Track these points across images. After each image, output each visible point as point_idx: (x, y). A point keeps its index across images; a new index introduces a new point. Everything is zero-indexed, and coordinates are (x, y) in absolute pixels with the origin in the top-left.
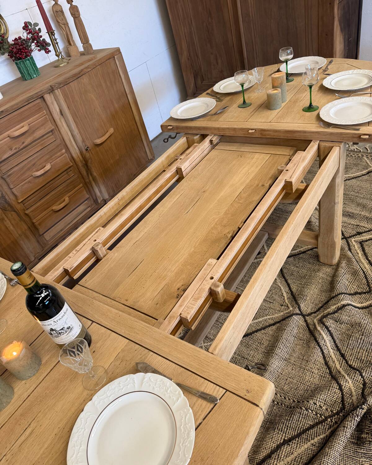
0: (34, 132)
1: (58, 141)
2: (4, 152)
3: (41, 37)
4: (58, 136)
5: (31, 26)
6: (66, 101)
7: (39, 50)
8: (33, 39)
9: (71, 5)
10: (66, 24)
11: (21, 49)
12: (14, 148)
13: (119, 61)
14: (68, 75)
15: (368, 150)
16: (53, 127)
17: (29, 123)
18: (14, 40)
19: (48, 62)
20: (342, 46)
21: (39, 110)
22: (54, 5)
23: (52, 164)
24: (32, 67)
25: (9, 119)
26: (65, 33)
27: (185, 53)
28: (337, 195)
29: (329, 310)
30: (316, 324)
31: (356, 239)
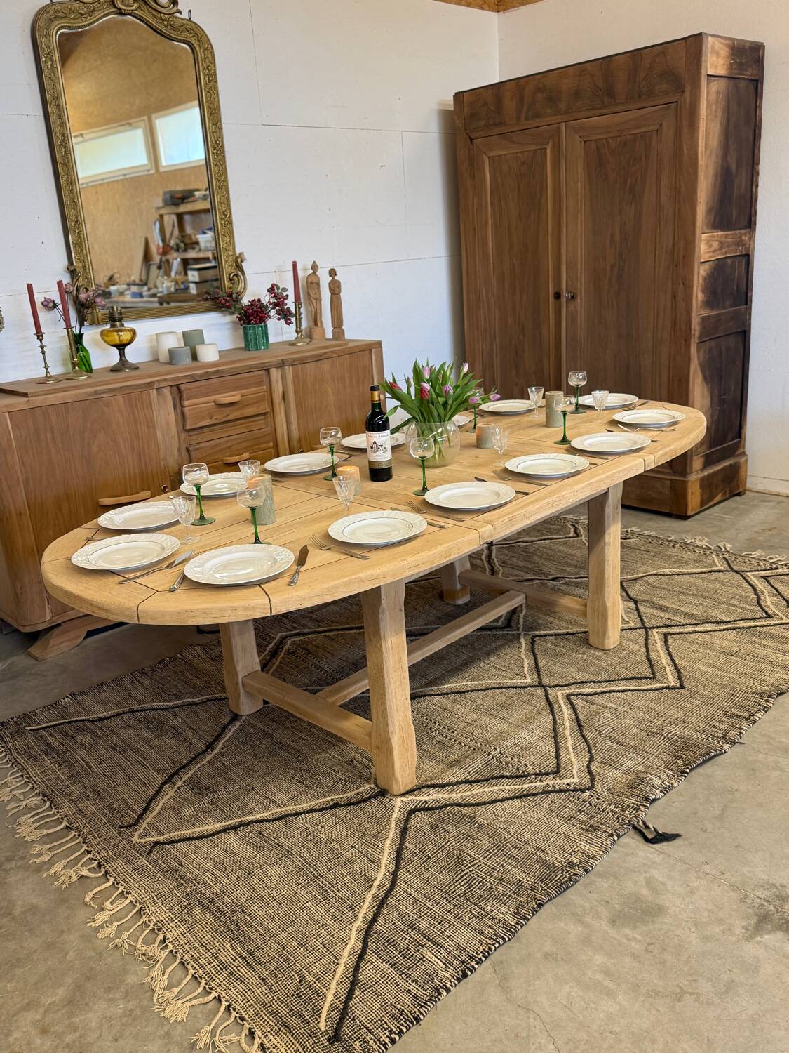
0: (244, 407)
1: (268, 429)
2: (203, 418)
3: (286, 305)
4: (270, 424)
5: (278, 290)
6: (294, 384)
7: (279, 319)
8: (275, 305)
9: (333, 278)
10: (319, 300)
11: (258, 312)
12: (215, 417)
13: (376, 356)
14: (303, 355)
15: (721, 549)
16: (268, 410)
17: (243, 394)
18: (250, 301)
19: (284, 337)
21: (260, 383)
22: (311, 274)
23: (252, 455)
24: (263, 335)
26: (313, 310)
28: (607, 532)
29: (583, 690)
30: (560, 697)
31: (660, 630)
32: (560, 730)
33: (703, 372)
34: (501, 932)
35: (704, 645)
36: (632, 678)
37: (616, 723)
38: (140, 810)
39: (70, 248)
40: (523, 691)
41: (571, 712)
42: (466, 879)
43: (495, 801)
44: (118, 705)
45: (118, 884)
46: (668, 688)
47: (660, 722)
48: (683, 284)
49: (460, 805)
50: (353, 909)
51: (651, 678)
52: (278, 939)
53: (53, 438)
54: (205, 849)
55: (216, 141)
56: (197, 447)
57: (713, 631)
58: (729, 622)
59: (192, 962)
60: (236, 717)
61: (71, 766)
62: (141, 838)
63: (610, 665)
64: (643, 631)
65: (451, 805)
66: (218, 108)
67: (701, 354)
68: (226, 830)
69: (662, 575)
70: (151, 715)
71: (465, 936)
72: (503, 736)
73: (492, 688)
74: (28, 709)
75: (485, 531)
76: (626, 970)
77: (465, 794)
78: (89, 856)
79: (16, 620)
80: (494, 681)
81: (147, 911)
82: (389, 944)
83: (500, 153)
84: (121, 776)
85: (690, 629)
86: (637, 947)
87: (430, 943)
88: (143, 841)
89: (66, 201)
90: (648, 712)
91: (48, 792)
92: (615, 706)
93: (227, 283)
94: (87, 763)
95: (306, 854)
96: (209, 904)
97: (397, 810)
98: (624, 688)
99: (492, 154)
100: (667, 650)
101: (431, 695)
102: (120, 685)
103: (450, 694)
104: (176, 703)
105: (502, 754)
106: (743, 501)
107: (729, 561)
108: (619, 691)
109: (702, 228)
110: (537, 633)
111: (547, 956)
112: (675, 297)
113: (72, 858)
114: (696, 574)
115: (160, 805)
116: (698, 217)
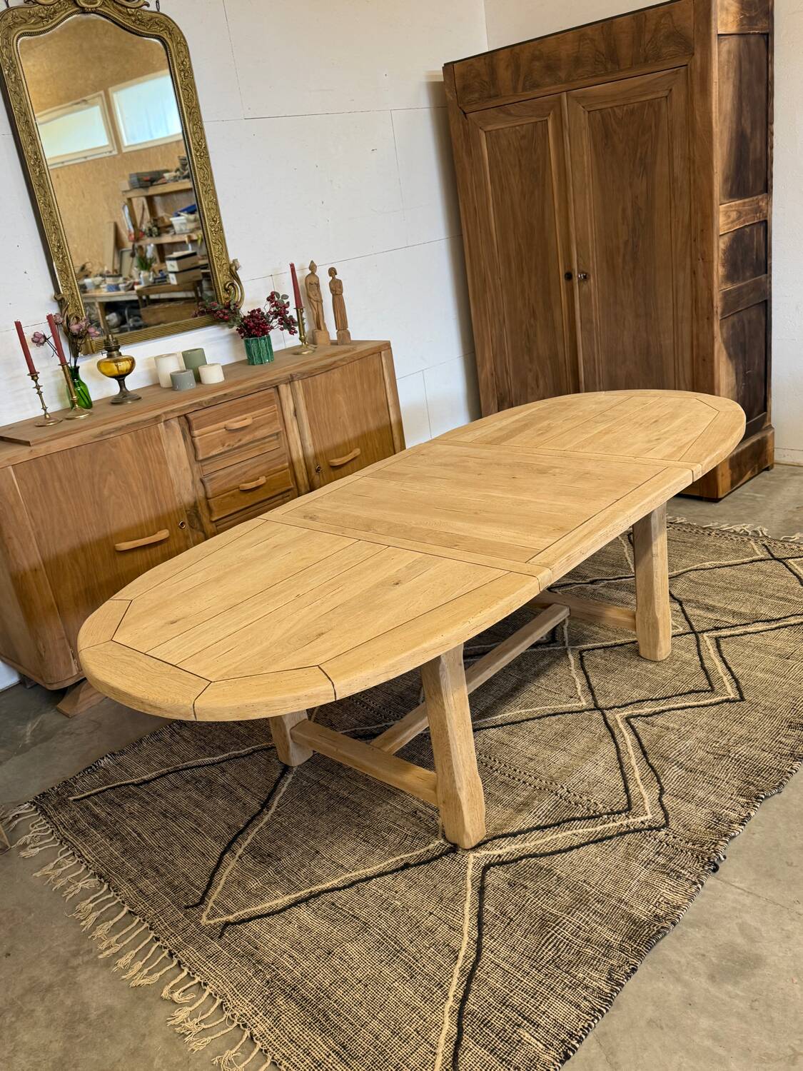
0: (256, 429)
1: (283, 450)
2: (215, 447)
3: (288, 313)
4: (283, 443)
5: (278, 298)
6: (305, 397)
7: (282, 329)
8: (276, 314)
9: (333, 278)
10: (320, 301)
11: (259, 324)
12: (226, 445)
13: (386, 359)
14: (315, 365)
15: (759, 534)
16: (281, 429)
17: (254, 417)
18: (250, 311)
19: (289, 345)
21: (271, 402)
22: (309, 275)
23: (268, 478)
24: (266, 349)
25: (230, 406)
26: (315, 313)
27: (488, 366)
28: (654, 543)
29: (641, 711)
30: (619, 721)
31: (711, 634)
32: (625, 759)
33: (727, 349)
34: (597, 1003)
35: (758, 648)
36: (690, 692)
37: (680, 746)
38: (203, 887)
39: (55, 275)
40: (580, 716)
41: (633, 737)
42: (552, 941)
43: (571, 849)
44: (162, 764)
45: (193, 974)
46: (727, 701)
47: (724, 742)
48: (703, 259)
49: (535, 856)
50: (442, 986)
51: (709, 691)
52: (369, 1027)
53: (62, 488)
54: (278, 928)
55: (198, 143)
56: (211, 477)
57: (765, 631)
58: (780, 619)
59: (284, 1062)
60: (286, 769)
61: (123, 840)
62: (209, 919)
63: (665, 679)
64: (692, 636)
65: (525, 857)
66: (197, 106)
67: (724, 330)
68: (296, 903)
69: (702, 569)
70: (197, 772)
71: (561, 1010)
72: (567, 771)
73: (548, 715)
74: (69, 775)
75: (544, 577)
76: (734, 1033)
77: (538, 842)
78: (158, 943)
79: (42, 679)
80: (548, 707)
81: (229, 1005)
82: (485, 1025)
83: (498, 127)
84: (177, 848)
85: (741, 630)
86: (742, 1005)
87: (525, 1022)
88: (212, 922)
89: (47, 226)
90: (711, 731)
91: (104, 872)
92: (677, 727)
93: (223, 295)
94: (139, 835)
95: (384, 926)
96: (291, 992)
97: (470, 866)
98: (683, 704)
99: (489, 128)
100: (721, 656)
101: (486, 728)
102: (160, 740)
103: (505, 725)
104: (221, 757)
105: (570, 793)
106: (772, 476)
107: (769, 547)
108: (678, 709)
109: (720, 199)
110: (584, 646)
111: (650, 1022)
112: (694, 273)
113: (141, 947)
114: (738, 565)
115: (224, 878)
116: (715, 188)
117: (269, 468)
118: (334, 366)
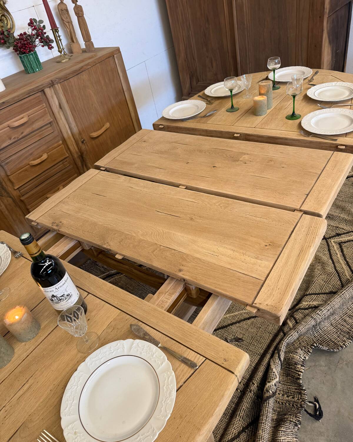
0: (33, 123)
1: (56, 133)
2: (4, 141)
3: (45, 33)
4: (56, 128)
5: (36, 23)
6: (65, 95)
7: (43, 46)
8: (38, 35)
9: (76, 4)
10: (70, 22)
11: (25, 44)
12: (13, 138)
13: (118, 60)
14: (68, 71)
16: (52, 120)
17: (28, 115)
18: (19, 34)
19: (51, 57)
20: (330, 57)
21: (40, 102)
22: (59, 3)
23: (48, 154)
24: (35, 61)
25: (10, 110)
26: (68, 30)
27: (183, 55)
31: (336, 240)
33: (329, 37)
56: (8, 160)
67: (329, 25)
117: (48, 147)
118: (82, 70)
